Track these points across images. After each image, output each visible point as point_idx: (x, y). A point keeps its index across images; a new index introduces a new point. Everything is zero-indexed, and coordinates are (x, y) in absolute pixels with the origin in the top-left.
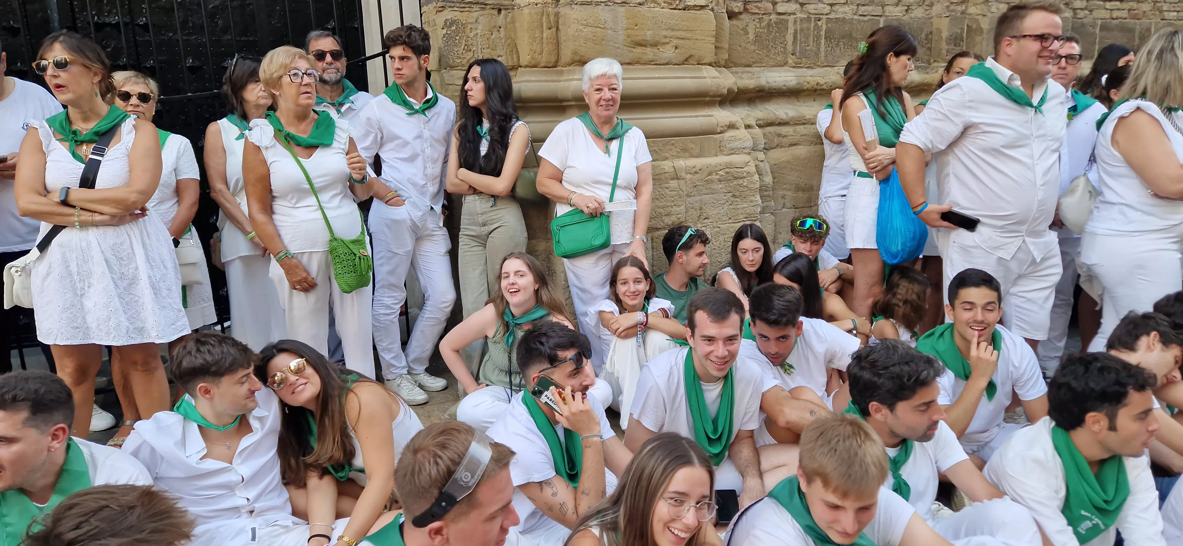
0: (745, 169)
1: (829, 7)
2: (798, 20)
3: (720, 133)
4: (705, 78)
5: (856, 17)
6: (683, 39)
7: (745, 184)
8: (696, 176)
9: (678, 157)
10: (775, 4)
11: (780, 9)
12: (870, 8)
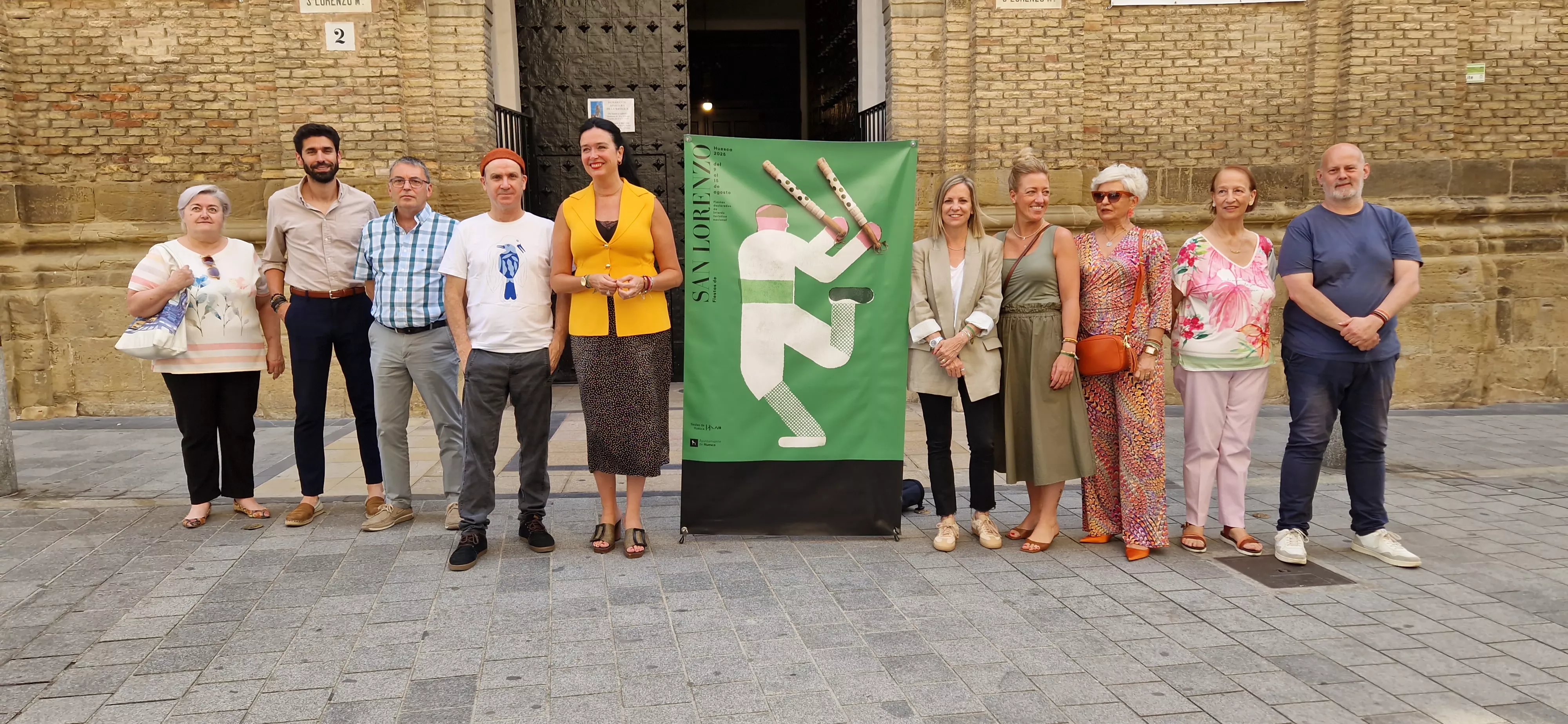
4: (1072, 213)
10: (1145, 160)
11: (1149, 164)
12: (1236, 160)
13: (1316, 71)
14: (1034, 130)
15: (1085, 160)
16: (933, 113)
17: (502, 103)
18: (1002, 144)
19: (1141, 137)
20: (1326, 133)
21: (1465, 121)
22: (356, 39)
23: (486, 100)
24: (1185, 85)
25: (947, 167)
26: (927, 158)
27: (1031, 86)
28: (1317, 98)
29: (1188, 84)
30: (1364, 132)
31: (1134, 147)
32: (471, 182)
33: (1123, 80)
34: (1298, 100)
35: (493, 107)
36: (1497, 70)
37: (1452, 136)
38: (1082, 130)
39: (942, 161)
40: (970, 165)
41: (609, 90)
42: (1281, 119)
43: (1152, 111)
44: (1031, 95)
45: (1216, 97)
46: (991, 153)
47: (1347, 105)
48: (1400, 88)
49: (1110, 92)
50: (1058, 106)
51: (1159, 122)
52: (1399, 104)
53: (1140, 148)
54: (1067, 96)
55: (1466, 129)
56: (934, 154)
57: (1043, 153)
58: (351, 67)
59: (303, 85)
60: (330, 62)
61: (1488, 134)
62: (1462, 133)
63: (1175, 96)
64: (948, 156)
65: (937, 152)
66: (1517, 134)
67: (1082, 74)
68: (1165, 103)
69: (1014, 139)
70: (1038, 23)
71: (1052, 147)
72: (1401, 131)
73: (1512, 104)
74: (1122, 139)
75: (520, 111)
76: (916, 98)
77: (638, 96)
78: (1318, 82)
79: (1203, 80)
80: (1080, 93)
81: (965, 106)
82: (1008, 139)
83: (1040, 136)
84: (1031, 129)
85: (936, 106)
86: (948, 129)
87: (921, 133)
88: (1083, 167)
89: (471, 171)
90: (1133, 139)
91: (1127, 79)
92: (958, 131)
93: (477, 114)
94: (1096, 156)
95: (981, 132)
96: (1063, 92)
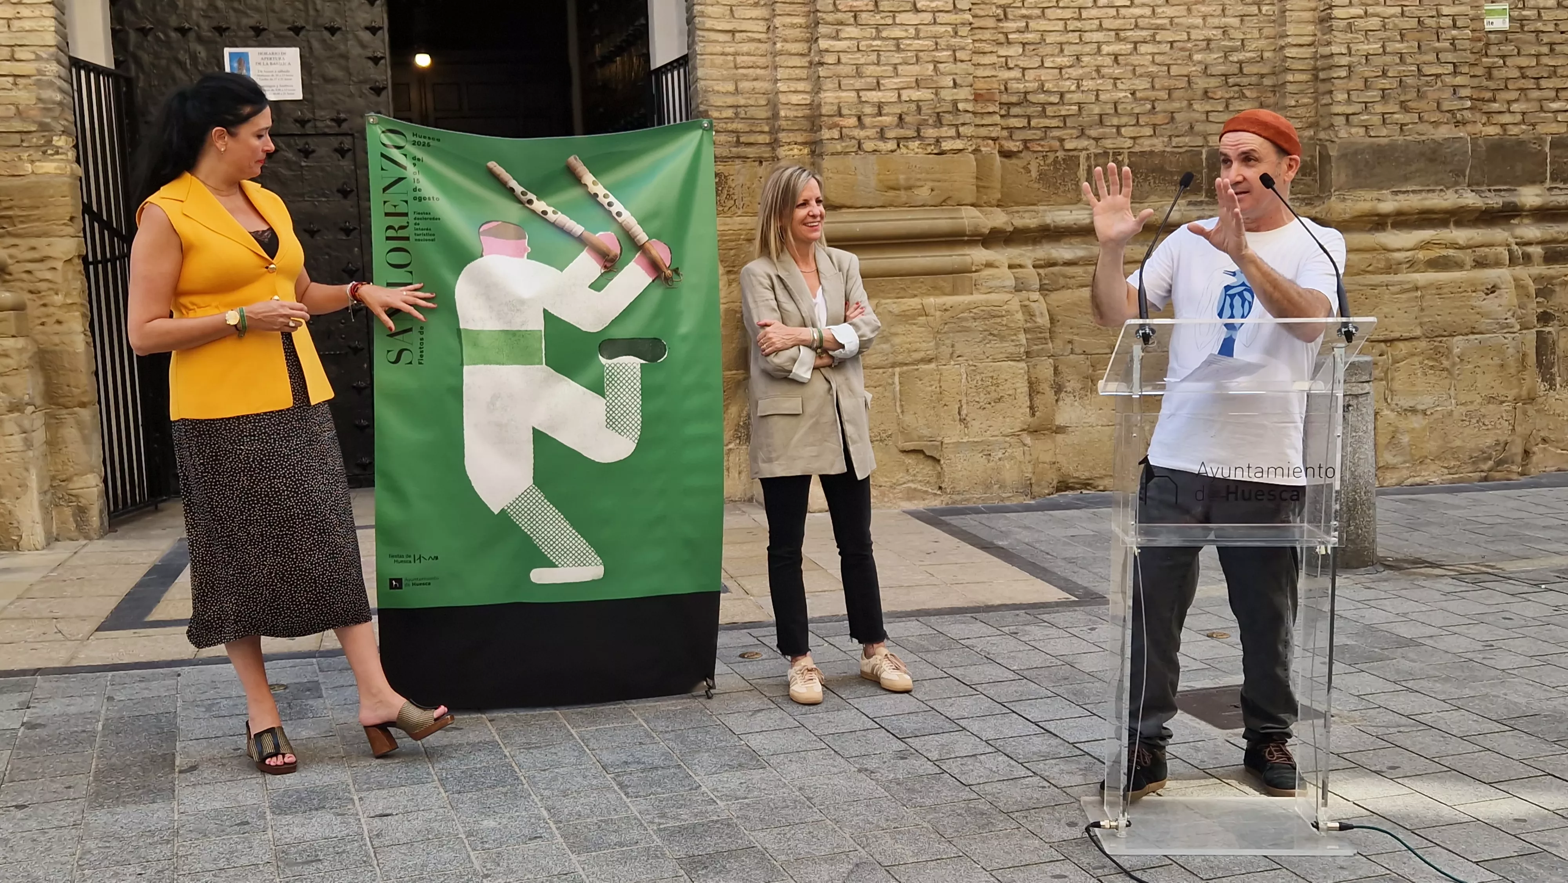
0: (1005, 307)
1: (1132, 141)
2: (1092, 155)
3: (976, 271)
4: (962, 218)
5: (1168, 149)
6: (939, 181)
7: (1004, 323)
8: (947, 313)
9: (929, 294)
10: (1061, 140)
11: (1069, 145)
12: (1187, 139)
13: (1287, 13)
14: (904, 97)
15: (979, 141)
16: (759, 71)
17: (83, 55)
18: (859, 118)
19: (1055, 108)
20: (1306, 100)
21: (1485, 83)
23: (54, 50)
24: (1113, 33)
25: (782, 152)
26: (752, 139)
27: (897, 32)
28: (1291, 52)
29: (1117, 31)
30: (1354, 98)
31: (1047, 122)
32: (33, 178)
33: (1027, 26)
34: (1266, 55)
35: (65, 60)
36: (1524, 13)
37: (1469, 104)
38: (972, 98)
39: (774, 144)
40: (815, 149)
41: (258, 35)
42: (1245, 81)
43: (1069, 70)
44: (898, 46)
45: (1156, 51)
46: (844, 130)
47: (1331, 61)
48: (1399, 38)
49: (1009, 42)
50: (936, 63)
51: (1078, 87)
52: (1398, 61)
53: (1054, 123)
54: (949, 47)
55: (1488, 95)
56: (762, 132)
57: (918, 131)
61: (1516, 100)
62: (1483, 100)
63: (1099, 48)
64: (783, 136)
65: (767, 129)
66: (1553, 101)
67: (968, 17)
68: (1086, 59)
69: (876, 110)
71: (931, 122)
72: (1402, 98)
73: (1545, 60)
74: (1030, 110)
75: (113, 67)
76: (732, 50)
77: (305, 44)
78: (1291, 29)
79: (1136, 26)
80: (968, 44)
81: (804, 61)
82: (868, 110)
83: (913, 106)
84: (899, 96)
85: (762, 61)
86: (780, 96)
87: (742, 102)
88: (976, 151)
89: (32, 162)
90: (1044, 110)
91: (1032, 24)
92: (795, 99)
93: (40, 72)
94: (993, 135)
95: (828, 100)
96: (942, 43)
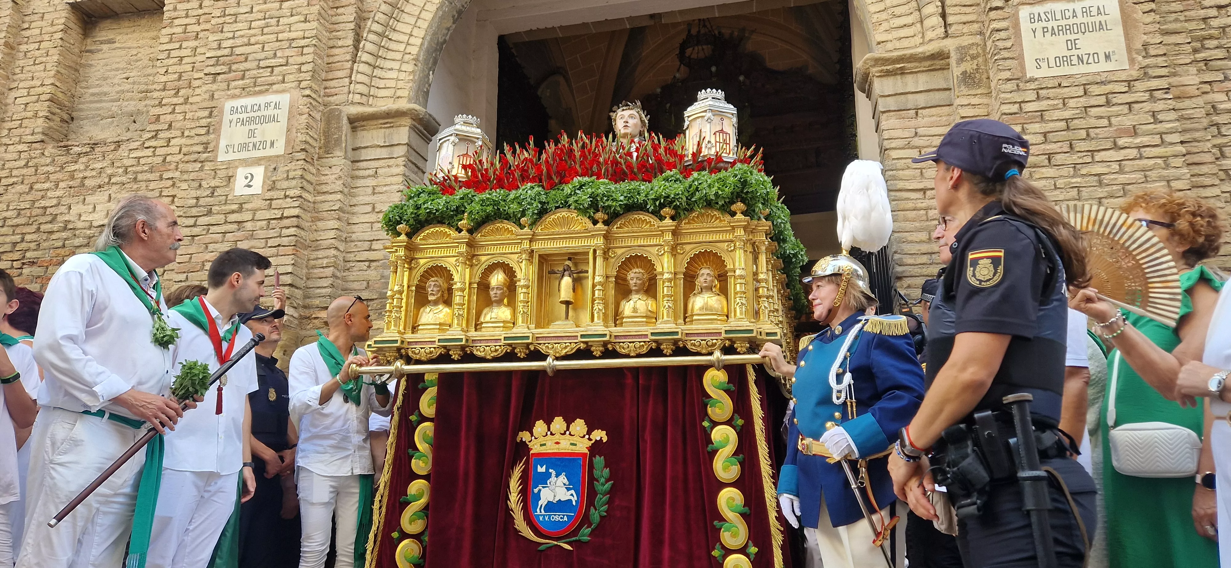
22: (264, 182)
27: (1098, 169)
44: (1100, 181)
58: (254, 211)
59: (204, 232)
60: (235, 207)
70: (1095, 89)
96: (1153, 175)
